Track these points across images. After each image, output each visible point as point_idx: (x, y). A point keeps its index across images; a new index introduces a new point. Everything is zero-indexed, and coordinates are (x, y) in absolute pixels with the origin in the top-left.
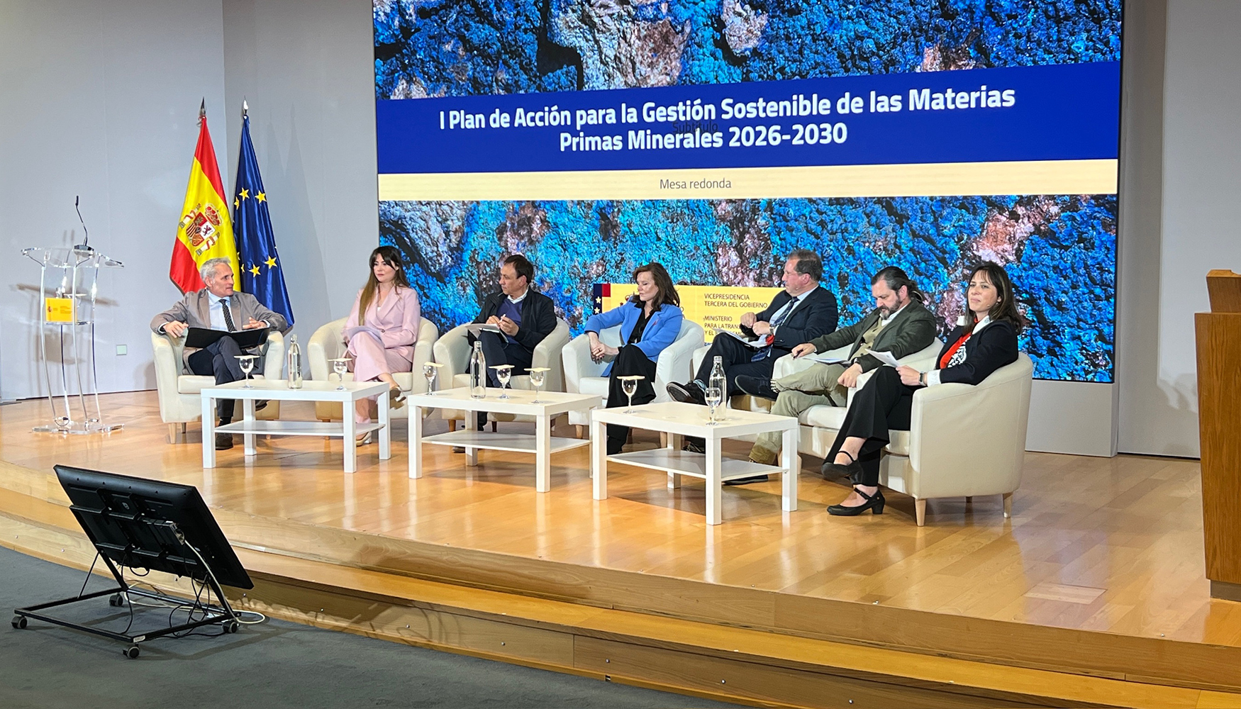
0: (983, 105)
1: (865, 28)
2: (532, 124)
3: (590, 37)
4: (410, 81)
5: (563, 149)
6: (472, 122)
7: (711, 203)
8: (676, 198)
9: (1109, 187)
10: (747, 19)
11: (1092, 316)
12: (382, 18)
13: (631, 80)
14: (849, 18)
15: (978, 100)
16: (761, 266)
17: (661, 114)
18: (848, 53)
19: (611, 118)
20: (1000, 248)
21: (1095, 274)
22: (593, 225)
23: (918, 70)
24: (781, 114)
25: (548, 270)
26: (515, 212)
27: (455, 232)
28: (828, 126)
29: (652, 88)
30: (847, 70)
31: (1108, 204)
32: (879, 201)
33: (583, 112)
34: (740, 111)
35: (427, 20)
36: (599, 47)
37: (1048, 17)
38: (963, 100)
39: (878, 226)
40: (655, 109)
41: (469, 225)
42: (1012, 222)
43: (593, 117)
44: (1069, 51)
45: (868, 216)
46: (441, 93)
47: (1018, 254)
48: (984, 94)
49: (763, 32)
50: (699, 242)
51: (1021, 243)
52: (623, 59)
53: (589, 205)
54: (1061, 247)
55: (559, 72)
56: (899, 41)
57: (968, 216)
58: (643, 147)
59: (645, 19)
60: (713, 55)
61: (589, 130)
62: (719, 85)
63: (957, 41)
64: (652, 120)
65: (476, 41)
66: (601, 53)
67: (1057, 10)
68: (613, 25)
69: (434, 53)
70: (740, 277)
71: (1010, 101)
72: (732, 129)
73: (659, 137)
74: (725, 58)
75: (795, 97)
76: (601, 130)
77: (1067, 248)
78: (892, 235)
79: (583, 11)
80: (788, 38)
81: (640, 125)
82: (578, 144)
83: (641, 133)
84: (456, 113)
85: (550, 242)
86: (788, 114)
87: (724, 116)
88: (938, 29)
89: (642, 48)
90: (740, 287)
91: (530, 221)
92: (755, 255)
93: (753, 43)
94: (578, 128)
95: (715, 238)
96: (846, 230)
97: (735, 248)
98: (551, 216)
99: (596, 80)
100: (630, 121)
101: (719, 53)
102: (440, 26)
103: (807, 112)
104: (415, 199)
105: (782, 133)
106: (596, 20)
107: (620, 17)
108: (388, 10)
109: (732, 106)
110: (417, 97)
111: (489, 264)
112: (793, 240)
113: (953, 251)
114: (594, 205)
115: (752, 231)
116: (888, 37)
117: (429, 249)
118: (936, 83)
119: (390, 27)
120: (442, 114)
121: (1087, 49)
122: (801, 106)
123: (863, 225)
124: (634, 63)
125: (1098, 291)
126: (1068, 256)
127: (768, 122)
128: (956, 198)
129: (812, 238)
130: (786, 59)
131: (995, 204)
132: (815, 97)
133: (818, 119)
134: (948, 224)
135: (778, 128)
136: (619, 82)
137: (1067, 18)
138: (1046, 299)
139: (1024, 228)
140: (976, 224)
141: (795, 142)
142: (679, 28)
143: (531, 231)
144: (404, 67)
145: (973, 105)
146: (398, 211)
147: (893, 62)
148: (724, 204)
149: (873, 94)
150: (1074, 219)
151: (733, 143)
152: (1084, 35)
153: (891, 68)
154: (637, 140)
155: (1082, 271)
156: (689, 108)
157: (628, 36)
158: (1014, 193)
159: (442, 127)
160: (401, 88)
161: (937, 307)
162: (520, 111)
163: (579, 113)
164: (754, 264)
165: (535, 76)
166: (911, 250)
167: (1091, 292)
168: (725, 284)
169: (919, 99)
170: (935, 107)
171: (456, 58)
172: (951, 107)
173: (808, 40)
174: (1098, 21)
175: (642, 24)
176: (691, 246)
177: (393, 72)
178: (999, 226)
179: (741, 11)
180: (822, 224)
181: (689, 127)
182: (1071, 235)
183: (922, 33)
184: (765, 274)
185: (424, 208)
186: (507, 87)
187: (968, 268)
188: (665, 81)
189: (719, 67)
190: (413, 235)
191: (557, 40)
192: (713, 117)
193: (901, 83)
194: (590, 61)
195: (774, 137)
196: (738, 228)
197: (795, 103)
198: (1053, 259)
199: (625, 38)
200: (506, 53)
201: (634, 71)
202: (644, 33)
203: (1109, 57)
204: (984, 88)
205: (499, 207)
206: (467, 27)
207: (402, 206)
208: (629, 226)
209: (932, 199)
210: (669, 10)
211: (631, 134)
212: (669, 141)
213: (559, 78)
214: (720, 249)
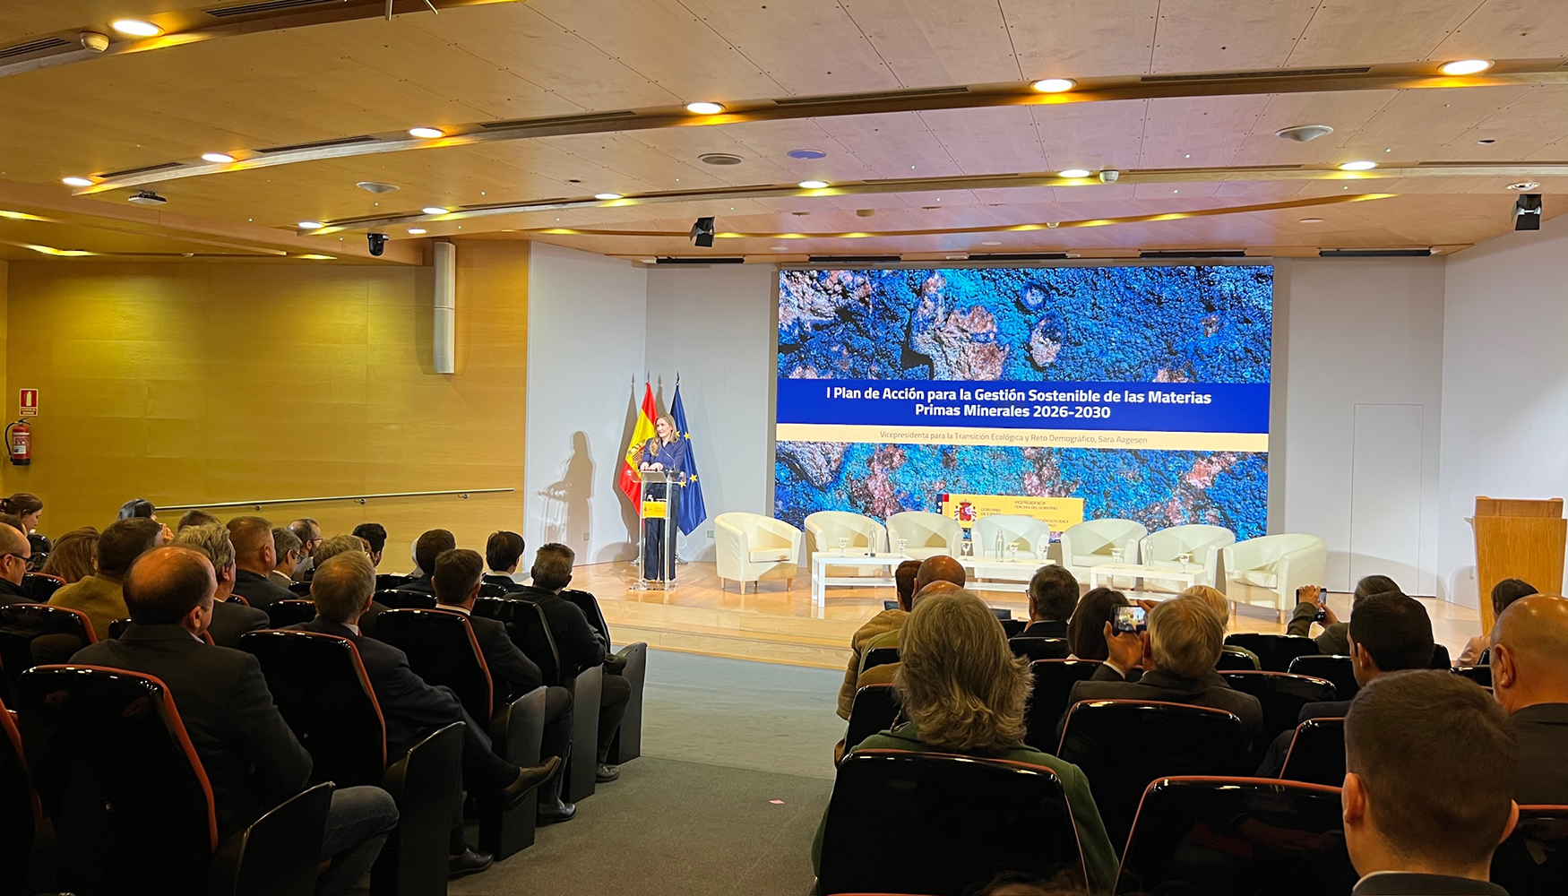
0: (1193, 402)
1: (1123, 356)
2: (896, 398)
3: (939, 349)
4: (805, 368)
5: (917, 413)
6: (850, 395)
7: (1021, 448)
8: (996, 445)
9: (1265, 449)
10: (1047, 346)
11: (1254, 516)
12: (785, 328)
13: (968, 376)
14: (1112, 350)
15: (1190, 399)
16: (1053, 485)
17: (987, 396)
18: (1111, 369)
19: (953, 396)
20: (1202, 479)
21: (1256, 493)
22: (938, 459)
23: (1154, 381)
24: (1068, 400)
25: (904, 486)
26: (881, 450)
27: (835, 461)
28: (1099, 409)
29: (982, 381)
30: (1111, 378)
31: (1262, 457)
32: (1130, 451)
33: (933, 393)
34: (1041, 397)
35: (820, 332)
36: (946, 356)
37: (1230, 359)
38: (1182, 399)
39: (1129, 465)
40: (984, 393)
41: (846, 457)
42: (1210, 465)
43: (940, 396)
44: (1242, 377)
45: (1123, 459)
46: (829, 376)
47: (1213, 482)
48: (1193, 396)
49: (1057, 354)
50: (1012, 470)
51: (1214, 476)
52: (962, 363)
53: (936, 447)
54: (1238, 479)
55: (916, 368)
56: (1143, 364)
57: (1183, 461)
58: (974, 414)
59: (978, 341)
60: (1024, 364)
61: (936, 403)
62: (1027, 382)
63: (1177, 367)
64: (982, 399)
65: (856, 347)
66: (947, 359)
67: (1235, 355)
68: (954, 342)
69: (824, 352)
70: (1039, 491)
71: (1209, 401)
72: (1035, 407)
73: (986, 409)
74: (1032, 367)
75: (1077, 391)
76: (946, 403)
77: (1240, 479)
78: (1138, 470)
79: (935, 334)
80: (1073, 358)
81: (973, 402)
82: (929, 411)
83: (974, 407)
84: (840, 389)
85: (906, 468)
86: (1073, 400)
87: (1030, 399)
88: (1166, 360)
89: (976, 358)
90: (1039, 497)
91: (892, 456)
92: (1050, 480)
93: (1050, 360)
94: (929, 401)
95: (1023, 469)
96: (1109, 466)
97: (1037, 475)
98: (907, 453)
99: (943, 374)
100: (966, 399)
101: (1028, 364)
102: (830, 336)
103: (1085, 400)
104: (804, 440)
105: (1068, 410)
106: (944, 340)
107: (961, 339)
108: (790, 323)
109: (1036, 394)
110: (810, 378)
111: (859, 481)
112: (1074, 471)
113: (1174, 480)
114: (939, 447)
115: (1048, 465)
116: (1137, 363)
117: (814, 471)
118: (1165, 388)
119: (791, 334)
120: (829, 389)
121: (1251, 376)
122: (1081, 396)
123: (1120, 464)
124: (970, 367)
125: (1257, 502)
126: (1241, 484)
127: (1060, 404)
128: (1177, 451)
129: (1087, 470)
130: (1072, 369)
131: (1201, 455)
132: (1090, 392)
133: (1092, 404)
134: (1171, 465)
135: (1066, 408)
136: (959, 377)
137: (1241, 359)
138: (1229, 507)
139: (1216, 468)
140: (1188, 465)
141: (1077, 416)
142: (1002, 348)
143: (893, 461)
144: (801, 360)
145: (1187, 401)
146: (791, 447)
147: (1139, 376)
148: (1029, 449)
149: (1126, 392)
150: (1244, 464)
151: (1036, 415)
152: (1250, 369)
153: (1138, 379)
154: (970, 410)
155: (1249, 492)
156: (1007, 394)
157: (966, 350)
158: (1210, 450)
159: (828, 396)
160: (797, 372)
161: (1165, 510)
162: (887, 390)
163: (929, 393)
164: (1049, 484)
165: (899, 370)
166: (1149, 478)
167: (1254, 503)
168: (1029, 495)
169: (1154, 397)
170: (1164, 401)
171: (841, 356)
172: (1174, 402)
173: (1087, 360)
174: (1257, 362)
175: (976, 344)
176: (1007, 472)
177: (792, 362)
178: (1202, 467)
179: (1043, 341)
180: (1094, 462)
181: (1007, 404)
182: (1242, 473)
183: (1158, 362)
184: (1056, 489)
185: (812, 446)
186: (877, 375)
187: (1183, 489)
188: (991, 377)
189: (1028, 372)
190: (802, 462)
191: (915, 349)
192: (1023, 399)
193: (1144, 387)
194: (939, 363)
195: (1064, 412)
196: (1039, 464)
197: (1077, 395)
198: (1232, 485)
199: (964, 351)
200: (878, 355)
201: (970, 370)
202: (977, 349)
203: (1263, 381)
204: (1193, 393)
205: (869, 448)
206: (850, 338)
207: (795, 444)
208: (963, 460)
209: (1162, 451)
210: (995, 338)
211: (967, 407)
212: (992, 412)
213: (917, 372)
214: (1026, 476)
